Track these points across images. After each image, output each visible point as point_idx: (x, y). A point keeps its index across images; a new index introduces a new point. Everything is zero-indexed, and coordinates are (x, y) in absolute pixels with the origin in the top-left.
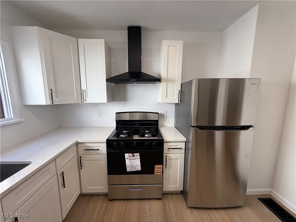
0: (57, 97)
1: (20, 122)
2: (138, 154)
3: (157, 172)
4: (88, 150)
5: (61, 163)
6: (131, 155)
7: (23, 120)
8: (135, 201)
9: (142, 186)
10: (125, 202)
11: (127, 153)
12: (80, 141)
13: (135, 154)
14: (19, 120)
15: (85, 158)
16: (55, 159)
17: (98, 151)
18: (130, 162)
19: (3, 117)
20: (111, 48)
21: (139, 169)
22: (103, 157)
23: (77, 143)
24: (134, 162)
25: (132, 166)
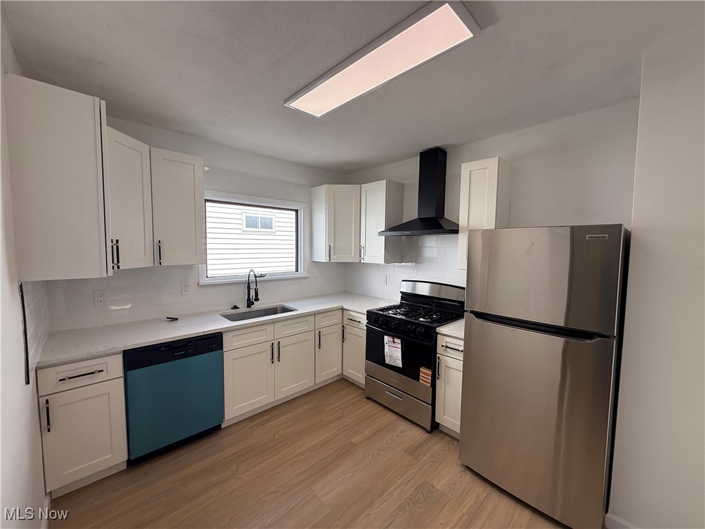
0: (334, 255)
1: (307, 278)
2: (399, 341)
3: (424, 381)
4: (351, 319)
5: (322, 322)
6: (391, 339)
7: (308, 275)
8: (394, 414)
9: (402, 395)
10: (381, 408)
11: (387, 335)
12: (345, 307)
13: (396, 340)
14: (306, 275)
15: (348, 329)
16: (314, 314)
17: (360, 324)
18: (389, 350)
19: (297, 270)
20: (403, 184)
21: (399, 364)
22: (364, 334)
23: (343, 309)
24: (393, 351)
25: (391, 356)
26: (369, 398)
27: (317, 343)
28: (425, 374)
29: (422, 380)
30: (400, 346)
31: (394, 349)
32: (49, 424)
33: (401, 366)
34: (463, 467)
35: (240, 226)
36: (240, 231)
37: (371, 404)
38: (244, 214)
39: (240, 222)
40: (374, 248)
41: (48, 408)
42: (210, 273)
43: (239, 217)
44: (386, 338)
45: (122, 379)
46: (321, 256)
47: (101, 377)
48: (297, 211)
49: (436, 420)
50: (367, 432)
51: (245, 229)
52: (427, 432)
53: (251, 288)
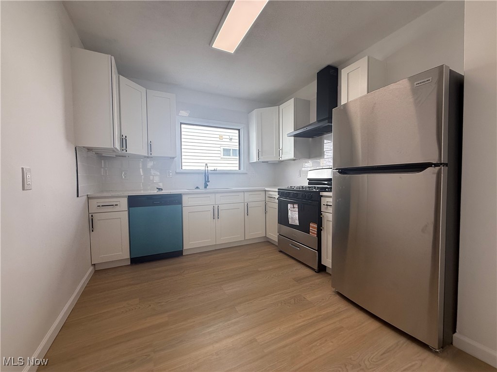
0: (261, 156)
1: (246, 174)
4: (270, 197)
5: (249, 198)
6: (292, 206)
7: (246, 172)
11: (290, 203)
13: (295, 206)
15: (269, 204)
16: (244, 191)
17: (274, 199)
18: (291, 214)
19: (240, 169)
20: (309, 101)
21: (297, 223)
22: (276, 206)
23: (265, 191)
24: (294, 215)
25: (292, 218)
26: (281, 251)
27: (246, 212)
28: (313, 227)
29: (312, 233)
30: (297, 210)
31: (294, 212)
32: (93, 228)
33: (298, 224)
34: (334, 292)
35: (219, 155)
36: (219, 158)
37: (281, 254)
38: (222, 148)
39: (219, 152)
40: (288, 148)
41: (92, 219)
42: (184, 168)
43: (219, 149)
44: (289, 206)
45: (127, 212)
46: (254, 159)
47: (117, 208)
48: (239, 130)
49: (322, 263)
50: (271, 267)
51: (222, 157)
52: (316, 272)
53: (207, 176)
